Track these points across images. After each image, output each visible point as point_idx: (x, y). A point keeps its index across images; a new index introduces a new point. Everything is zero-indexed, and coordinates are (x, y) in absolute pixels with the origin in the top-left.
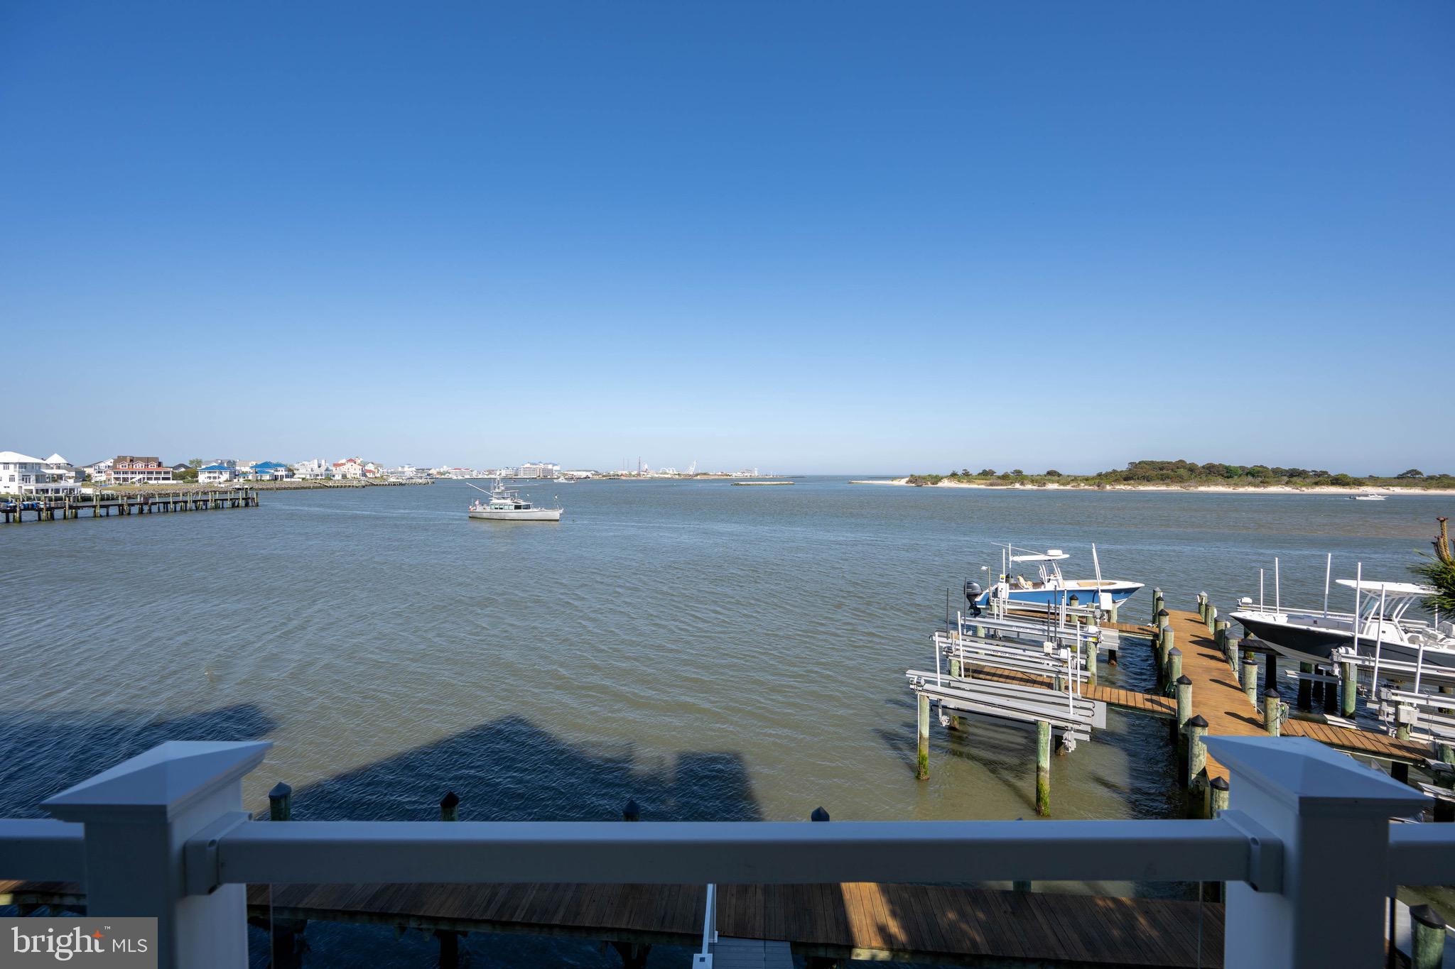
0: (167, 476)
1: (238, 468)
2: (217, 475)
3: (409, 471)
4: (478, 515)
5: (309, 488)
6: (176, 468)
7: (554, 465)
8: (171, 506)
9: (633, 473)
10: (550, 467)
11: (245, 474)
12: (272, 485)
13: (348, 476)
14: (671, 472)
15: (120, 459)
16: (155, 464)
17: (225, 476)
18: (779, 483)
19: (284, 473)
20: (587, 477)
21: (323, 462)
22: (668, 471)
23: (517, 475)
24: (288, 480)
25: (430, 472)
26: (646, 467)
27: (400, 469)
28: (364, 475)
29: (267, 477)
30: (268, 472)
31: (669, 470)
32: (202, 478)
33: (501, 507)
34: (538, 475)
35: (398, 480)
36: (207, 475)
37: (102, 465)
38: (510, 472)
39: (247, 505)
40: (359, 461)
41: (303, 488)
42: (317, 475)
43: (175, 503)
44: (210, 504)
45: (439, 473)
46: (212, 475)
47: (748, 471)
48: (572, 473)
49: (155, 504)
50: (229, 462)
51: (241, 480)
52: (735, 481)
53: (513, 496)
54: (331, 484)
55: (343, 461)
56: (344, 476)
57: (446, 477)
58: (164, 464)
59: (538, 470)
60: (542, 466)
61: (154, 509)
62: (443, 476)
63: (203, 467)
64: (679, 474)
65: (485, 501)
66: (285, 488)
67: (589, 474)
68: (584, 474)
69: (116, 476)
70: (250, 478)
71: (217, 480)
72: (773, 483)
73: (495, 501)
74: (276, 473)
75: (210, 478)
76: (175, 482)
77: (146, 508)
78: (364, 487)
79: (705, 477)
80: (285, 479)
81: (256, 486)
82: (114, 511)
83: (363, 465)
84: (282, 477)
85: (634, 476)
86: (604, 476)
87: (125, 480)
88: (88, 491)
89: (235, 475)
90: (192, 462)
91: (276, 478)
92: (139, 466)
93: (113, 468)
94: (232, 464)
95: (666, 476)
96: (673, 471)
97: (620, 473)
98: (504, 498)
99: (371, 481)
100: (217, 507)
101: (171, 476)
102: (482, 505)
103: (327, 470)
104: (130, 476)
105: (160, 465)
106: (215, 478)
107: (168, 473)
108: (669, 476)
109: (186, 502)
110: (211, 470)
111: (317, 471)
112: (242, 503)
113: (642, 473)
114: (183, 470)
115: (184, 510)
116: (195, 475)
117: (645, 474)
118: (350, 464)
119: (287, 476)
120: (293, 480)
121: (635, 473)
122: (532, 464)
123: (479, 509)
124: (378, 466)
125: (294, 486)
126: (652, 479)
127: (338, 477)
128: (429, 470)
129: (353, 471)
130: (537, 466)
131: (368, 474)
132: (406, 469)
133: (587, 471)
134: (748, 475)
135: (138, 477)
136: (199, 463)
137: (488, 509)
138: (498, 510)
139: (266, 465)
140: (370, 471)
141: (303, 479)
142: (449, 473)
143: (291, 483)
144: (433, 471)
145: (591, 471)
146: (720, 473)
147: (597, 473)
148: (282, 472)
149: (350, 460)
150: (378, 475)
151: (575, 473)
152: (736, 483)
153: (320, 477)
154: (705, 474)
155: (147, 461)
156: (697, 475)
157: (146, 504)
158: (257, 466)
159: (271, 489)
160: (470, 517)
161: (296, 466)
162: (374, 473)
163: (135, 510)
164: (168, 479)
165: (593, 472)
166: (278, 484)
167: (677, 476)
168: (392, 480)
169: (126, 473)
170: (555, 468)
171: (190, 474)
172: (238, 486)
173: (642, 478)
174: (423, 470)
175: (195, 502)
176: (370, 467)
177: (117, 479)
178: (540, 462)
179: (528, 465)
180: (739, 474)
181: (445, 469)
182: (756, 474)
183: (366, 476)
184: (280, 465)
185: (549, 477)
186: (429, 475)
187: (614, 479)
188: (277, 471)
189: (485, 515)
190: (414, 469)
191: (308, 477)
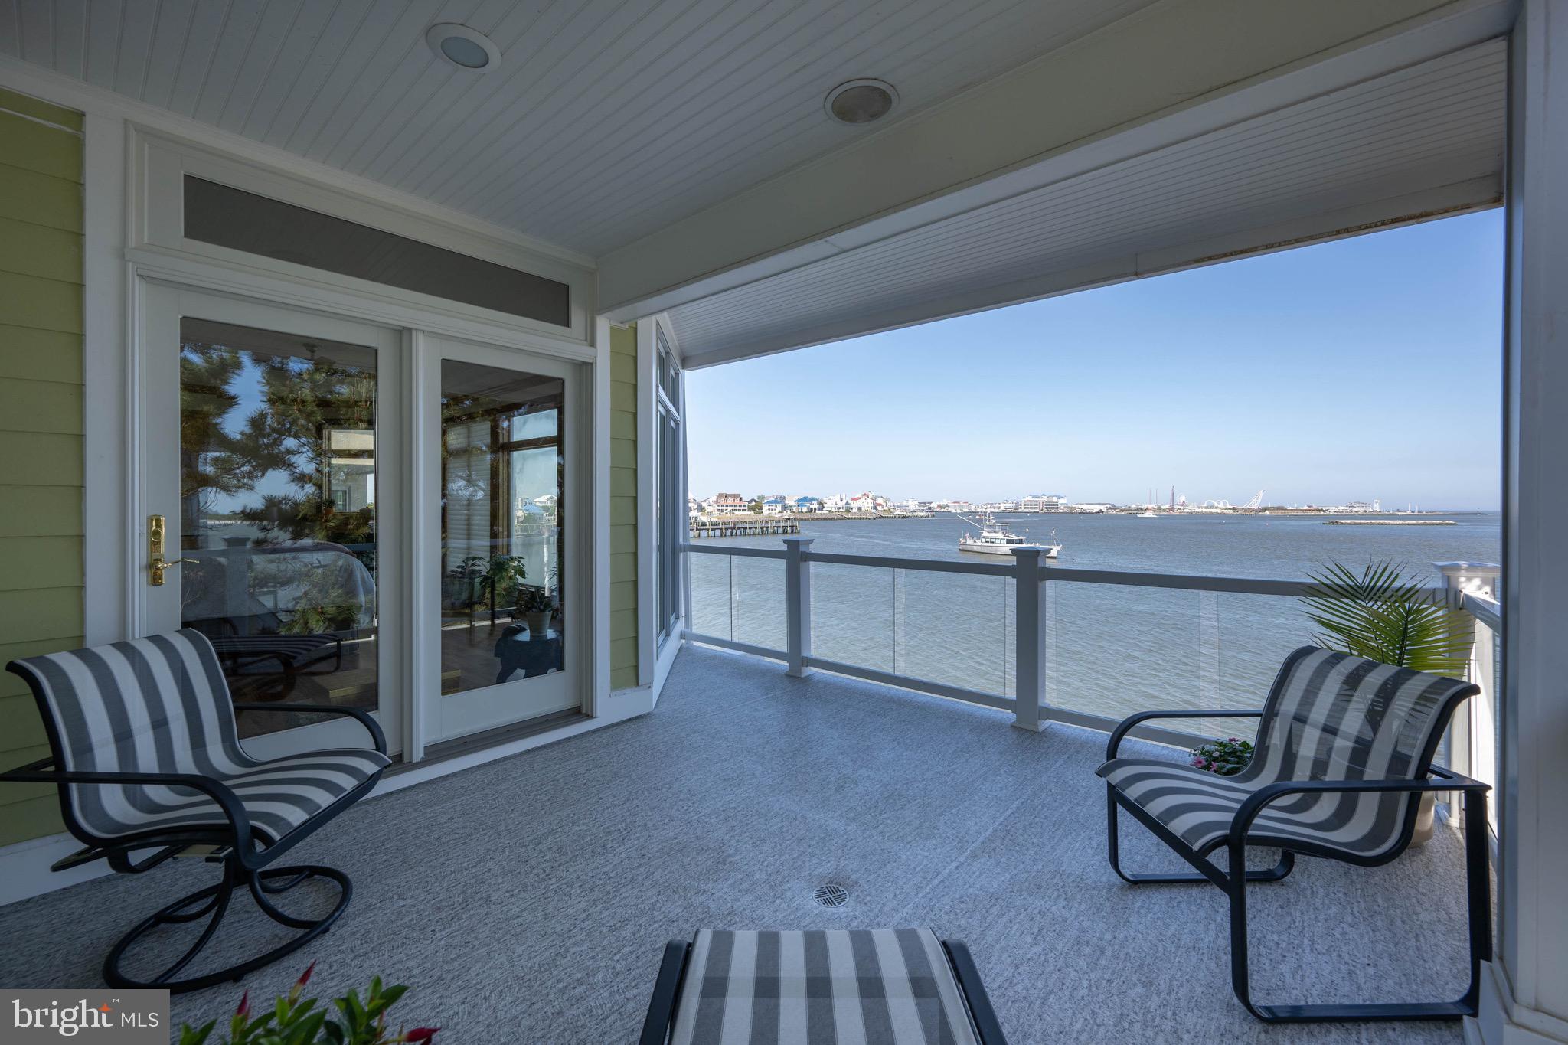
0: (744, 508)
1: (786, 502)
2: (773, 507)
3: (912, 505)
4: (969, 548)
5: (834, 519)
6: (750, 502)
7: (1060, 497)
8: (748, 530)
9: (1163, 507)
10: (1055, 499)
11: (791, 506)
12: (808, 516)
13: (863, 509)
14: (1221, 506)
15: (720, 496)
16: (738, 499)
17: (779, 508)
18: (1414, 522)
19: (817, 506)
20: (1101, 511)
21: (844, 498)
22: (1216, 505)
23: (1017, 509)
24: (820, 512)
25: (931, 506)
26: (1183, 499)
27: (905, 503)
28: (875, 508)
29: (805, 510)
30: (806, 506)
31: (1219, 503)
32: (765, 509)
33: (992, 540)
34: (1041, 508)
35: (903, 513)
36: (768, 507)
37: (711, 500)
38: (1011, 506)
39: (792, 532)
40: (870, 496)
41: (829, 519)
42: (840, 508)
43: (750, 528)
44: (770, 530)
45: (939, 507)
46: (771, 507)
47: (1360, 504)
48: (1080, 506)
49: (739, 528)
50: (781, 497)
51: (789, 511)
52: (1334, 519)
53: (1004, 531)
54: (849, 515)
55: (859, 495)
56: (860, 509)
57: (945, 510)
58: (743, 500)
59: (1041, 504)
60: (1045, 499)
61: (739, 533)
62: (943, 510)
63: (766, 501)
64: (1234, 509)
65: (976, 535)
66: (817, 519)
67: (1103, 508)
68: (1096, 508)
69: (719, 508)
70: (795, 510)
71: (774, 512)
72: (1407, 522)
73: (985, 534)
74: (811, 506)
75: (769, 509)
76: (749, 513)
77: (734, 531)
78: (874, 519)
79: (1279, 513)
80: (817, 512)
81: (798, 517)
82: (718, 533)
83: (874, 499)
84: (815, 509)
85: (1164, 510)
86: (1122, 511)
87: (722, 511)
88: (705, 519)
89: (785, 508)
90: (759, 497)
91: (811, 511)
92: (730, 501)
93: (716, 502)
94: (783, 498)
95: (1214, 511)
96: (1225, 503)
97: (1144, 506)
98: (994, 531)
99: (880, 513)
100: (774, 533)
101: (746, 508)
102: (973, 538)
103: (847, 503)
104: (725, 508)
105: (741, 499)
106: (772, 510)
107: (745, 506)
108: (1219, 511)
109: (756, 528)
110: (770, 503)
111: (840, 504)
112: (789, 529)
113: (1176, 507)
114: (754, 503)
115: (755, 534)
116: (761, 508)
117: (1182, 508)
118: (864, 498)
119: (819, 509)
120: (822, 512)
121: (1166, 506)
122: (1033, 497)
123: (970, 542)
124: (886, 500)
125: (823, 517)
126: (1192, 514)
127: (855, 510)
128: (931, 503)
129: (867, 504)
130: (1040, 499)
131: (878, 507)
132: (910, 502)
133: (1099, 504)
134: (1361, 510)
135: (730, 508)
136: (762, 498)
137: (979, 542)
138: (989, 544)
139: (805, 499)
140: (880, 505)
141: (830, 511)
142: (949, 507)
143: (821, 514)
144: (934, 505)
145: (1105, 504)
146: (1306, 508)
147: (1113, 507)
148: (815, 505)
149: (865, 495)
150: (886, 508)
151: (1085, 507)
152: (1333, 521)
153: (841, 510)
154: (1278, 508)
155: (734, 496)
156: (1265, 510)
157: (734, 528)
158: (799, 500)
159: (808, 519)
160: (960, 550)
161: (825, 500)
162: (883, 506)
163: (728, 533)
164: (745, 510)
165: (1108, 506)
166: (812, 516)
167: (1231, 511)
168: (898, 512)
169: (723, 506)
170: (1061, 501)
171: (756, 506)
172: (787, 517)
173: (1176, 513)
174: (925, 503)
175: (761, 528)
176: (880, 501)
177: (718, 510)
178: (1044, 495)
179: (1030, 498)
180: (1342, 509)
181: (944, 502)
182: (1377, 508)
183: (876, 509)
184: (813, 499)
185: (1053, 511)
186: (930, 508)
187: (1132, 513)
188: (812, 504)
189: (975, 549)
190: (917, 503)
191: (833, 510)
